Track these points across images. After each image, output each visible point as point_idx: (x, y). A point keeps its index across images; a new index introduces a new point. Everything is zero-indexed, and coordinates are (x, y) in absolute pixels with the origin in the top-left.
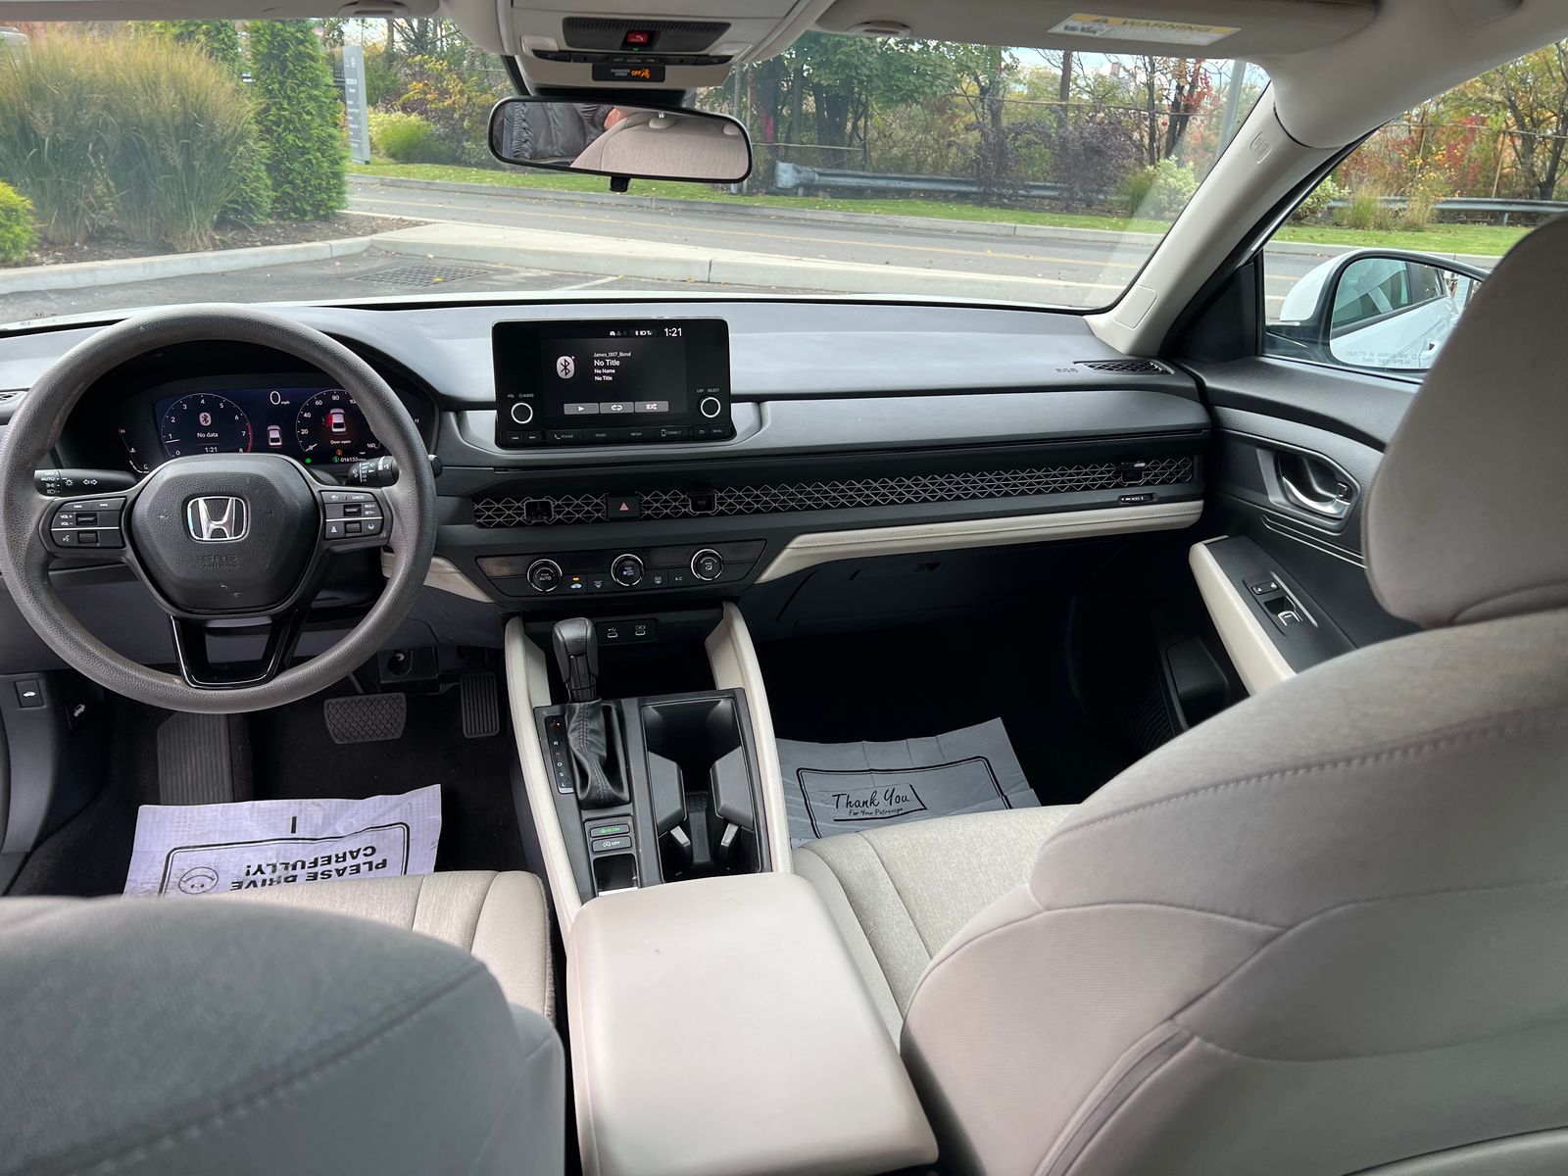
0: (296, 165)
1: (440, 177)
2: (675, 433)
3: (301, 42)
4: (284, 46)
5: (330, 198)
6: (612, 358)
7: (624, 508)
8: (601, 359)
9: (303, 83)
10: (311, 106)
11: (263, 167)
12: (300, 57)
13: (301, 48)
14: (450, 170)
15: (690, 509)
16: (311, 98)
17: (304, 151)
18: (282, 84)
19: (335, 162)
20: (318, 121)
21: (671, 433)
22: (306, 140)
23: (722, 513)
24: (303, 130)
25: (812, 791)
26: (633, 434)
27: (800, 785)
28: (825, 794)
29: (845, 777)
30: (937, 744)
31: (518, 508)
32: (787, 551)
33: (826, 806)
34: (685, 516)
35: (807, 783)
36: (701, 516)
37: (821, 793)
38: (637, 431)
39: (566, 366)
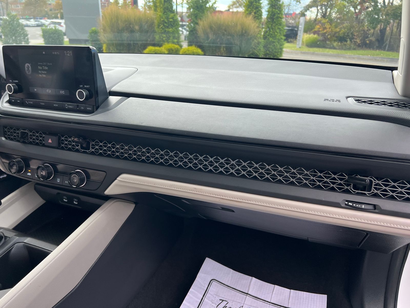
0: (271, 46)
1: (317, 51)
2: (71, 107)
3: (279, 14)
4: (274, 15)
5: (278, 55)
6: (45, 66)
7: (50, 141)
8: (41, 66)
9: (277, 24)
10: (278, 31)
11: (262, 46)
12: (278, 17)
13: (279, 15)
14: (321, 49)
15: (79, 148)
16: (279, 28)
17: (274, 42)
18: (272, 25)
19: (281, 45)
20: (279, 34)
21: (70, 107)
22: (275, 39)
23: (92, 153)
24: (274, 37)
25: (211, 293)
26: (55, 105)
27: (207, 288)
28: (217, 297)
29: (233, 292)
30: (289, 295)
31: (18, 133)
32: (116, 181)
33: (212, 304)
34: (77, 151)
35: (212, 288)
36: (84, 152)
37: (215, 296)
38: (56, 104)
39: (28, 68)
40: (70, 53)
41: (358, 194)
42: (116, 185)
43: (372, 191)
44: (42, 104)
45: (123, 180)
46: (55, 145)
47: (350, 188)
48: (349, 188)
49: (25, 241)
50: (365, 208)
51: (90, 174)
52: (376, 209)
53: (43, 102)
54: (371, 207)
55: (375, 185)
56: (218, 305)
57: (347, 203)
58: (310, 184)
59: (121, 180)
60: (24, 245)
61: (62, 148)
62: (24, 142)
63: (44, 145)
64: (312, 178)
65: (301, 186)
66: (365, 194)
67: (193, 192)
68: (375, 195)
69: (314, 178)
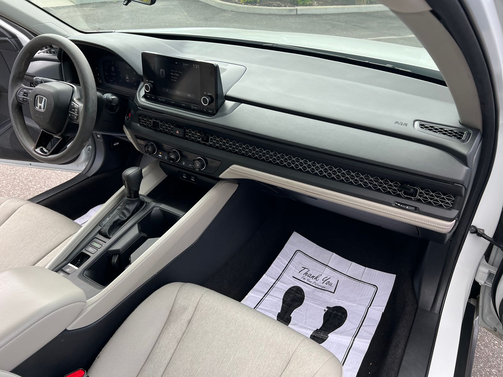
2: (196, 108)
6: (177, 73)
7: (177, 132)
8: (174, 73)
15: (200, 140)
23: (211, 146)
25: (295, 261)
26: (182, 105)
27: (293, 257)
28: (300, 265)
29: (315, 263)
30: (363, 271)
31: (150, 122)
32: (228, 170)
33: (295, 270)
34: (199, 142)
35: (296, 257)
36: (204, 144)
37: (299, 264)
38: (184, 104)
39: (162, 73)
40: (198, 67)
41: (407, 198)
42: (228, 172)
43: (417, 197)
44: (172, 102)
45: (234, 169)
46: (181, 135)
47: (402, 193)
48: (400, 193)
49: (160, 207)
50: (409, 209)
51: (208, 161)
52: (416, 210)
53: (173, 101)
54: (413, 208)
55: (419, 193)
56: (300, 271)
57: (397, 203)
58: (373, 187)
59: (233, 169)
60: (160, 209)
61: (187, 139)
62: (156, 130)
63: (172, 134)
64: (375, 183)
65: (366, 188)
66: (411, 198)
67: (286, 184)
68: (419, 200)
69: (376, 183)
